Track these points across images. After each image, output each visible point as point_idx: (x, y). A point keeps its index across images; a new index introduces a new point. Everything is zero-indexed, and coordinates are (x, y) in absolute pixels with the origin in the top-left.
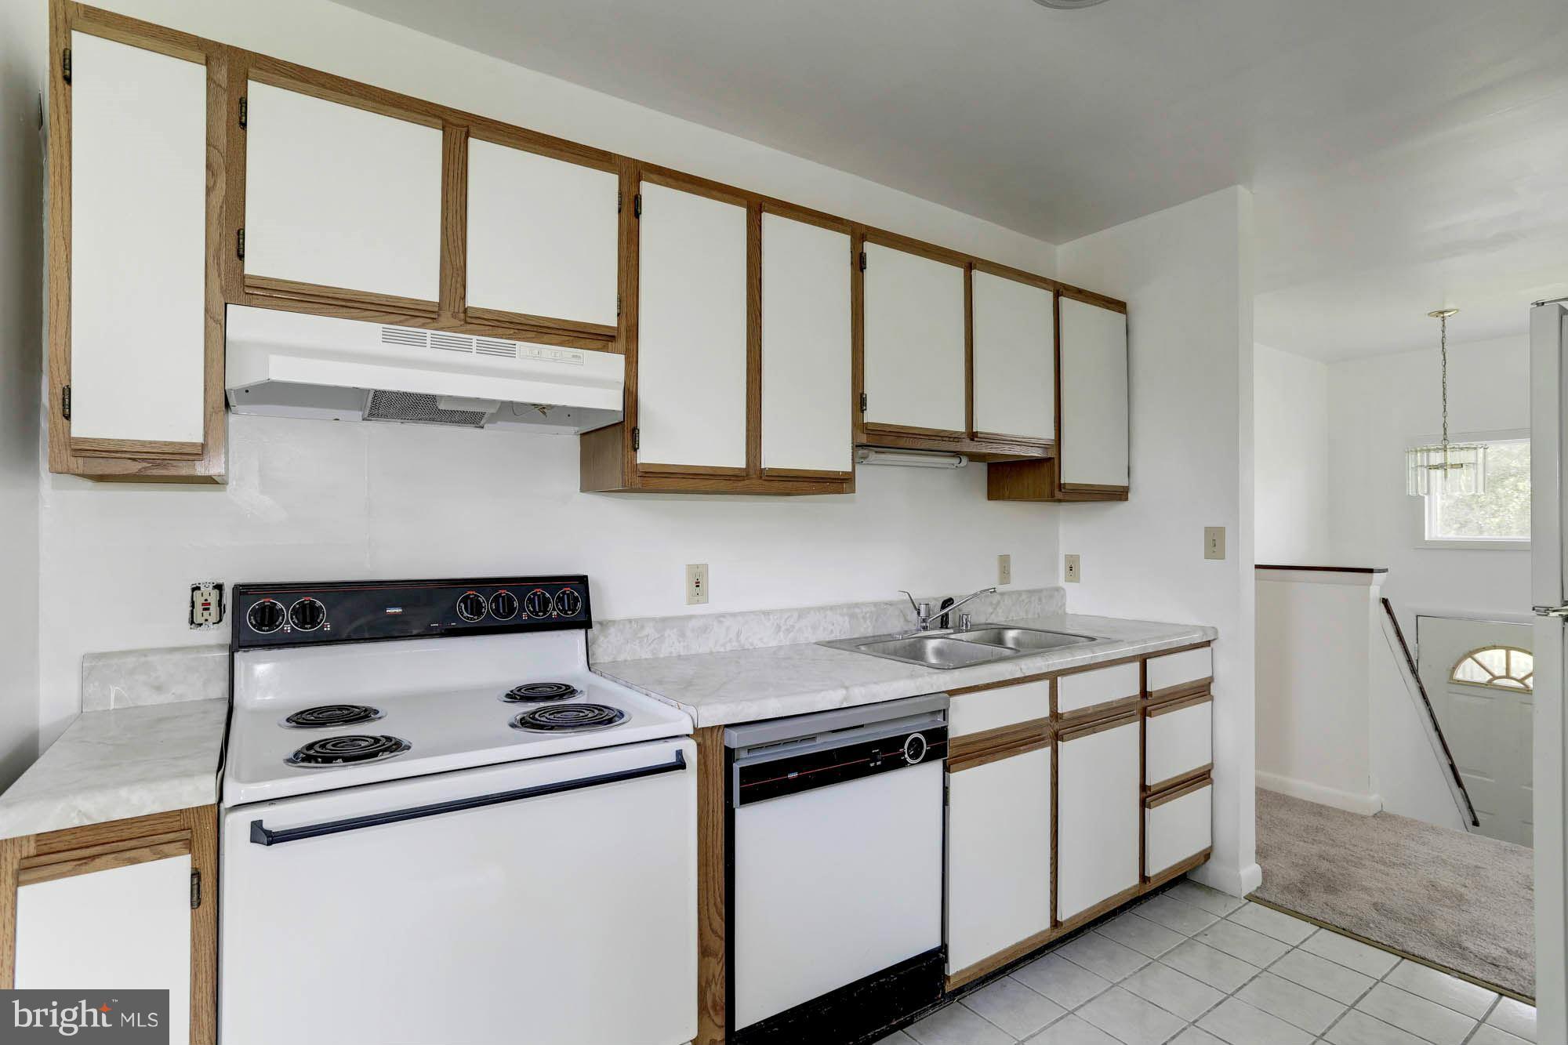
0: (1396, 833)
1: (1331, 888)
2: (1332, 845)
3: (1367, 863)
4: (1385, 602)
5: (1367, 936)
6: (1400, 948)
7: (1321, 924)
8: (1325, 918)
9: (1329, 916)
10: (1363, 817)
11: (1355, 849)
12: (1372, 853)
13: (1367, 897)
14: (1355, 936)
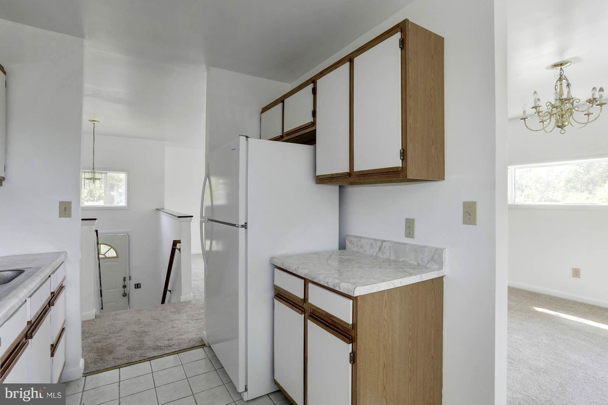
0: (108, 320)
1: (111, 352)
2: (94, 336)
3: (111, 336)
4: (97, 231)
5: (135, 361)
6: (147, 358)
7: (119, 367)
8: (118, 364)
9: (119, 362)
10: (93, 320)
11: (102, 333)
12: (109, 331)
13: (123, 348)
14: (132, 364)
